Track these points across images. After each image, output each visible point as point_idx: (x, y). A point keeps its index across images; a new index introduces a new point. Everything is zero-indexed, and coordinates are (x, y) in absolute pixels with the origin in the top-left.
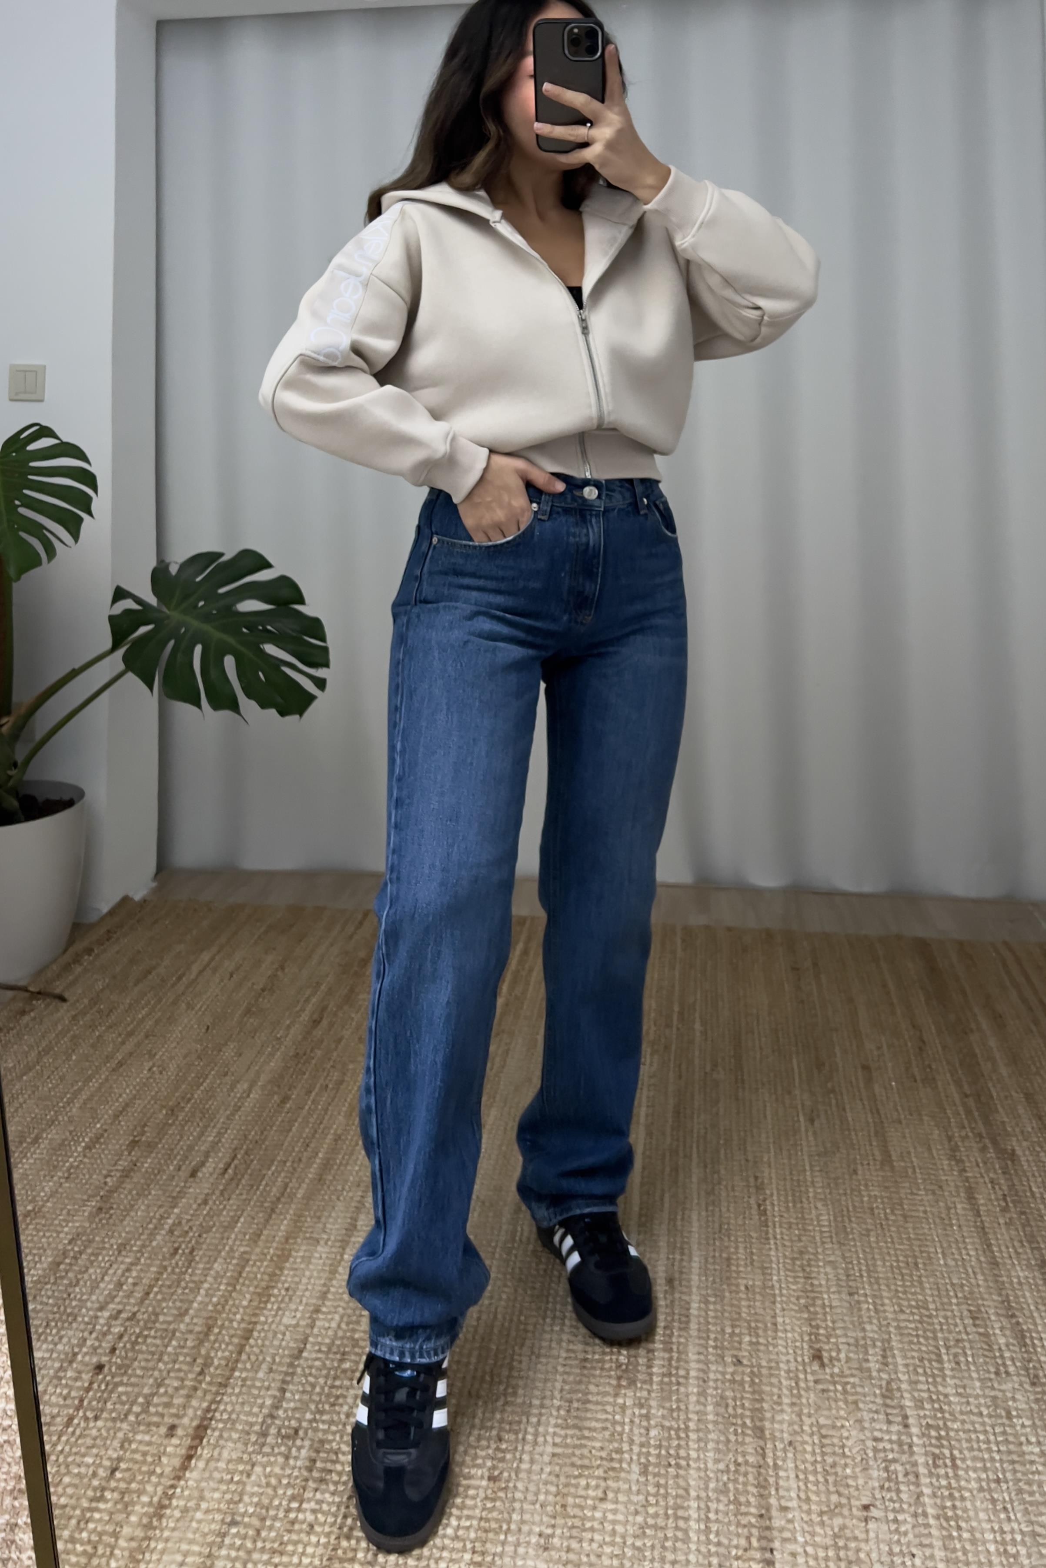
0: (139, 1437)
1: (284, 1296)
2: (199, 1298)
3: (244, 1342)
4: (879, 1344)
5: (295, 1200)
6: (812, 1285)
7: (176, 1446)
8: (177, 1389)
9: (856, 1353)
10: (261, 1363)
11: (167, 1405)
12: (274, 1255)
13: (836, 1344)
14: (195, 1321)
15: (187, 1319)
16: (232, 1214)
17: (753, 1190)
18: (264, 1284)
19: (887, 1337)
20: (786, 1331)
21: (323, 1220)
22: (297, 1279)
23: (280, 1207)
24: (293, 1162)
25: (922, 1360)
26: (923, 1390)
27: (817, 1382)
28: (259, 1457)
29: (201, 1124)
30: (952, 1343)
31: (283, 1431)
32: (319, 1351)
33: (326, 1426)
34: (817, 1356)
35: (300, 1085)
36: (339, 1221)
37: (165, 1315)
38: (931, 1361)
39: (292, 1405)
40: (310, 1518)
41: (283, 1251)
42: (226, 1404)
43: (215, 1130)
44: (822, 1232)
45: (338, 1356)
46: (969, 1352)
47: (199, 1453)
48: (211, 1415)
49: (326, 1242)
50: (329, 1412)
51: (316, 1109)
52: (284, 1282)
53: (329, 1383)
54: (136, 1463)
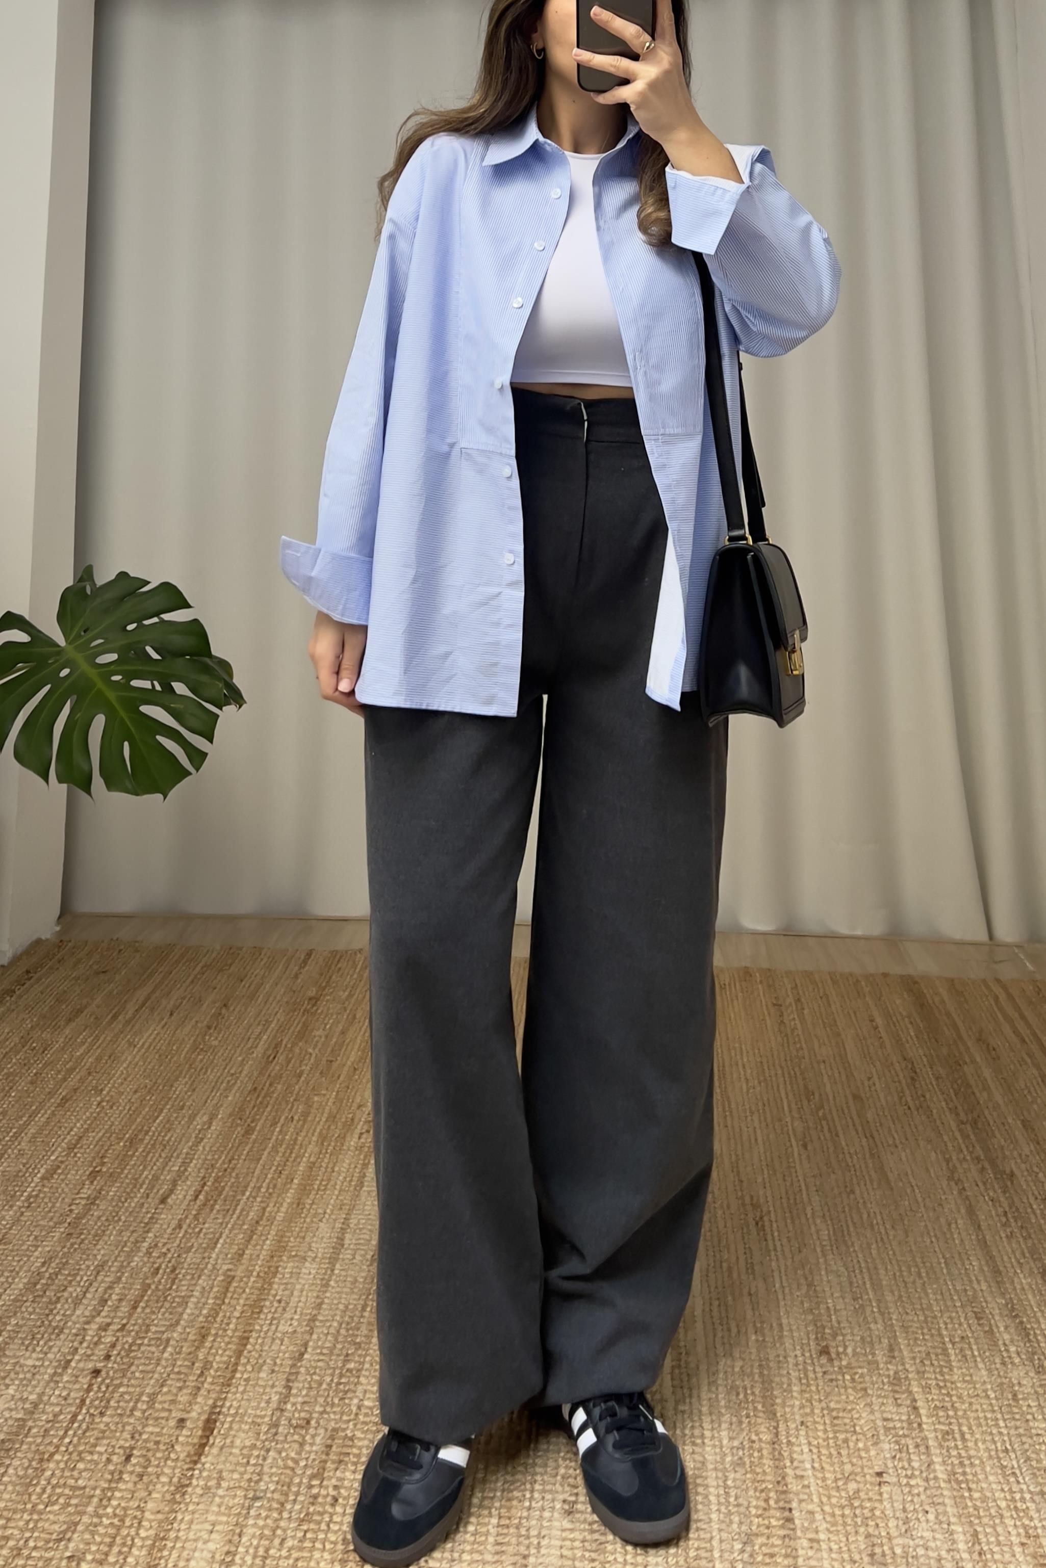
0: (150, 1429)
1: (277, 1308)
2: (188, 1311)
3: (242, 1348)
5: (275, 1223)
6: (816, 1291)
7: (188, 1436)
8: (180, 1388)
9: (863, 1348)
10: (262, 1366)
11: (173, 1402)
12: (260, 1271)
13: (843, 1341)
14: (188, 1330)
15: (179, 1329)
16: (211, 1236)
17: (749, 1208)
18: (254, 1297)
19: (893, 1334)
20: (791, 1330)
21: (307, 1239)
22: (287, 1292)
23: (260, 1228)
24: (268, 1188)
25: (928, 1354)
26: (931, 1379)
27: (825, 1373)
28: (273, 1444)
29: (163, 1155)
30: (957, 1340)
31: (294, 1422)
32: (321, 1354)
33: (338, 1417)
34: (825, 1351)
35: (264, 1118)
36: (325, 1240)
37: (156, 1326)
38: (937, 1355)
39: (300, 1399)
40: (332, 1492)
41: (269, 1267)
42: (232, 1401)
43: (180, 1160)
44: (823, 1246)
45: (342, 1358)
46: (974, 1347)
47: (211, 1441)
48: (218, 1410)
49: (314, 1259)
50: (339, 1405)
51: (284, 1139)
52: (275, 1296)
53: (335, 1381)
54: (148, 1450)
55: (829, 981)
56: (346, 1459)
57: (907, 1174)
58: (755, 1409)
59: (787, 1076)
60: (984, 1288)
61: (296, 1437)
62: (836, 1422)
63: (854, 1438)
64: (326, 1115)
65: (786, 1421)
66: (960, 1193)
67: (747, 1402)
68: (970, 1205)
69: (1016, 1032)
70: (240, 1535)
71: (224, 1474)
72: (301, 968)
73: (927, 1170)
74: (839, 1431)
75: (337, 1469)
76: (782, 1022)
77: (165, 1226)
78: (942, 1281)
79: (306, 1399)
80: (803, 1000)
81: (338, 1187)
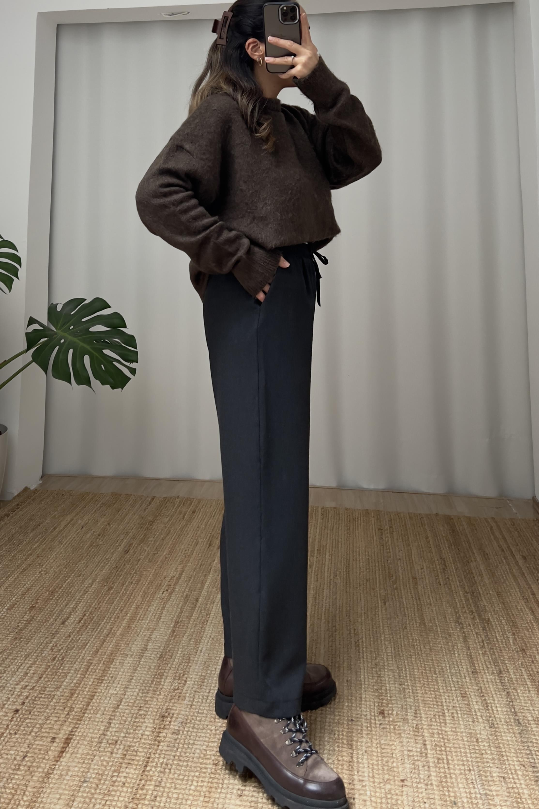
0: (37, 743)
1: (110, 680)
2: (67, 681)
3: (90, 701)
4: (413, 708)
5: (116, 636)
6: (381, 680)
7: (56, 747)
8: (56, 721)
9: (401, 712)
10: (98, 711)
11: (50, 728)
12: (105, 661)
13: (392, 707)
14: (65, 691)
15: (61, 690)
16: (84, 642)
17: (352, 635)
18: (100, 674)
19: (417, 704)
20: (366, 701)
21: (130, 645)
22: (116, 673)
23: (108, 639)
24: (115, 618)
25: (434, 715)
26: (435, 729)
27: (380, 724)
28: (98, 752)
29: (67, 599)
30: (451, 708)
31: (110, 741)
32: (128, 705)
33: (131, 740)
34: (382, 713)
35: (118, 582)
36: (138, 646)
37: (50, 688)
38: (439, 716)
39: (114, 730)
40: (123, 780)
41: (109, 659)
42: (81, 729)
43: (74, 602)
44: (387, 655)
45: (138, 708)
46: (459, 712)
47: (67, 750)
48: (73, 733)
49: (132, 656)
50: (133, 733)
51: (126, 593)
52: (110, 674)
53: (133, 720)
54: (35, 754)
55: (408, 518)
56: (132, 762)
57: (434, 619)
58: (343, 743)
59: (380, 566)
60: (468, 681)
61: (109, 749)
62: (383, 751)
63: (392, 760)
64: (148, 581)
65: (357, 749)
66: (460, 630)
67: (339, 739)
68: (465, 636)
69: (500, 546)
70: (73, 801)
71: (71, 768)
72: (148, 506)
73: (445, 617)
74: (384, 757)
75: (127, 768)
76: (382, 538)
77: (62, 636)
78: (446, 676)
79: (117, 730)
80: (394, 527)
81: (148, 619)
